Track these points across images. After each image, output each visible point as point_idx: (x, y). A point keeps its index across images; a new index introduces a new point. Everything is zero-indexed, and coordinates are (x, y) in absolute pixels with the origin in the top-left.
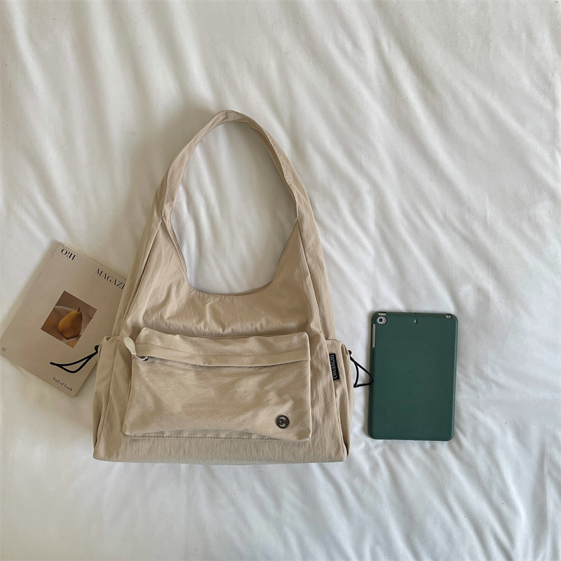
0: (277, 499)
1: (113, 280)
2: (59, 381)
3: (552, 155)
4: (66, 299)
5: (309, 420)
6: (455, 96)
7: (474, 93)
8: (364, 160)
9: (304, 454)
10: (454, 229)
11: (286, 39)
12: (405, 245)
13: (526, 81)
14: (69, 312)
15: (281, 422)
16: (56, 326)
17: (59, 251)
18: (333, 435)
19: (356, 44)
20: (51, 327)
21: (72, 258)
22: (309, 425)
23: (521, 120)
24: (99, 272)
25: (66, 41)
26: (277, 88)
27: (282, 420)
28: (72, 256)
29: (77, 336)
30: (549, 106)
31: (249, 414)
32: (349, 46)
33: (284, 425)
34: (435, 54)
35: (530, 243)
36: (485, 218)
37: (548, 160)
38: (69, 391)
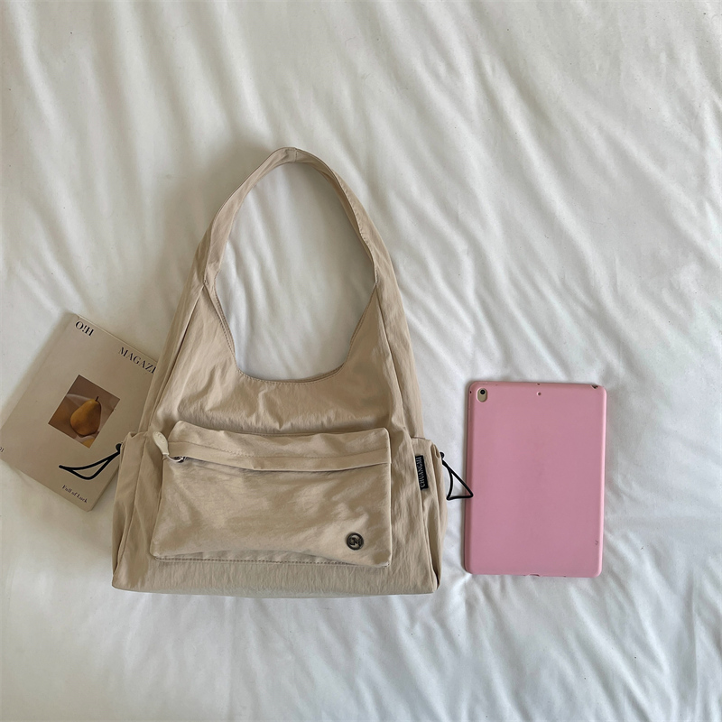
0: (347, 643)
1: (141, 362)
2: (70, 491)
3: (700, 207)
4: (81, 385)
5: (388, 540)
6: (576, 131)
7: (601, 129)
8: (461, 210)
9: (383, 582)
10: (576, 299)
11: (363, 59)
12: (512, 320)
13: (667, 113)
14: (83, 402)
15: (352, 541)
16: (67, 421)
17: (73, 325)
18: (420, 559)
19: (451, 67)
20: (62, 421)
21: (89, 333)
22: (389, 545)
23: (661, 161)
24: (124, 352)
25: (85, 61)
26: (351, 120)
27: (354, 539)
28: (89, 331)
29: (94, 432)
30: (694, 144)
31: (311, 531)
32: (442, 69)
33: (356, 545)
34: (551, 78)
35: (672, 317)
36: (615, 285)
37: (695, 212)
38: (82, 502)
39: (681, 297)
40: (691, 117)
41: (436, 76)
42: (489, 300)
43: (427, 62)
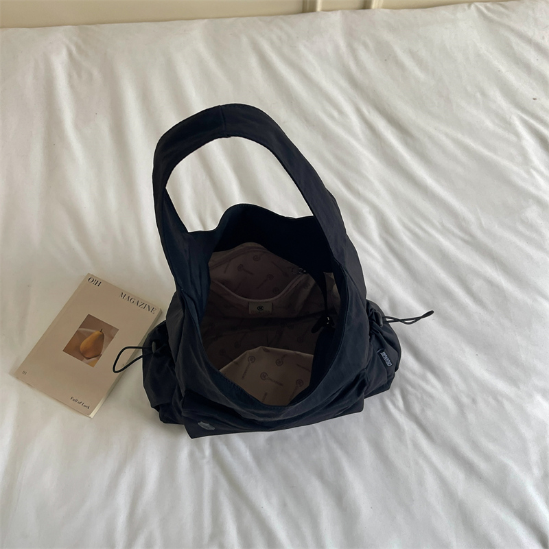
1: (136, 301)
2: (76, 401)
4: (90, 321)
6: (431, 138)
7: (447, 135)
8: (360, 189)
10: (454, 234)
12: (410, 250)
13: (489, 124)
14: (91, 333)
16: (78, 348)
17: (86, 281)
19: (341, 112)
20: (73, 348)
21: (97, 284)
23: (494, 150)
24: (123, 296)
25: (104, 127)
29: (98, 355)
30: (513, 138)
32: (336, 114)
34: (407, 112)
35: (529, 240)
36: (481, 224)
37: (526, 176)
38: (86, 409)
39: (531, 226)
40: (507, 124)
41: (332, 118)
42: (391, 241)
43: (325, 111)
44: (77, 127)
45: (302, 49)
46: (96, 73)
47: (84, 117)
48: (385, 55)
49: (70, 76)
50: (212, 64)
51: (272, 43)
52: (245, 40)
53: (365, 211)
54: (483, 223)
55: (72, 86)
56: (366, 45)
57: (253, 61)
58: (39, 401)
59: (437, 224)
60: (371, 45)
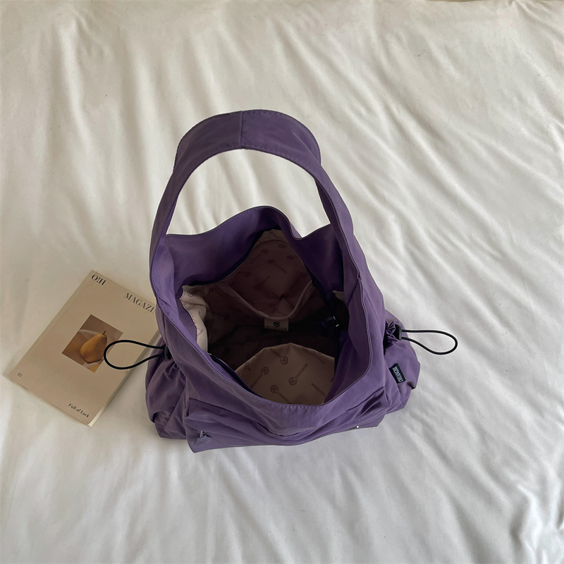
1: (142, 304)
2: (75, 408)
4: (92, 323)
6: (463, 144)
7: (480, 142)
8: (386, 194)
10: (482, 249)
12: (437, 264)
13: (525, 131)
14: (93, 336)
16: (78, 350)
17: (89, 278)
20: (73, 351)
21: (102, 283)
23: (529, 160)
24: (128, 296)
25: (114, 111)
28: (102, 281)
29: (100, 360)
30: (550, 149)
32: (363, 111)
34: (438, 113)
38: (85, 418)
40: (543, 133)
41: (359, 115)
43: (352, 108)
44: (84, 109)
45: (331, 38)
46: (107, 50)
47: (92, 97)
48: (419, 50)
49: (79, 52)
50: (233, 48)
51: (298, 29)
52: (269, 25)
53: (391, 218)
54: (514, 238)
55: (80, 63)
56: (399, 39)
57: (278, 47)
58: (34, 407)
59: (466, 237)
60: (404, 39)
